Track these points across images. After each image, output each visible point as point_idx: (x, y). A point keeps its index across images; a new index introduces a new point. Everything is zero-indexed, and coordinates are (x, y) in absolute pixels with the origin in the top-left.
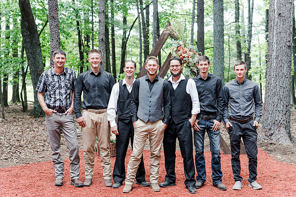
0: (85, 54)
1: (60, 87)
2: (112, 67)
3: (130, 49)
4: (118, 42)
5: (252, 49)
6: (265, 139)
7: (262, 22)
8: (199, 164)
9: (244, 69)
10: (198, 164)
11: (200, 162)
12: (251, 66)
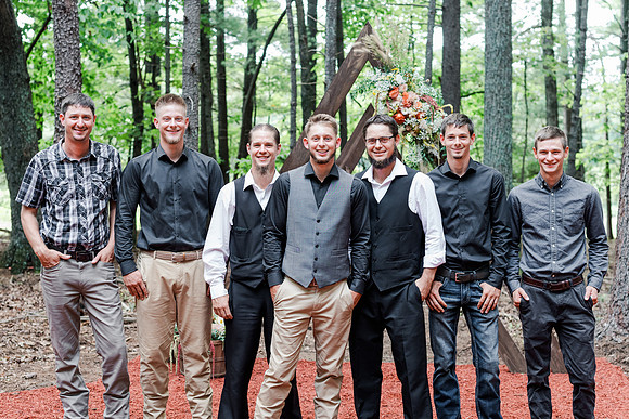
0: (146, 106)
1: (79, 194)
2: (217, 141)
3: (266, 94)
4: (236, 76)
5: (586, 97)
6: (616, 334)
7: (613, 27)
8: (443, 398)
9: (560, 149)
10: (440, 398)
11: (446, 393)
12: (585, 141)
